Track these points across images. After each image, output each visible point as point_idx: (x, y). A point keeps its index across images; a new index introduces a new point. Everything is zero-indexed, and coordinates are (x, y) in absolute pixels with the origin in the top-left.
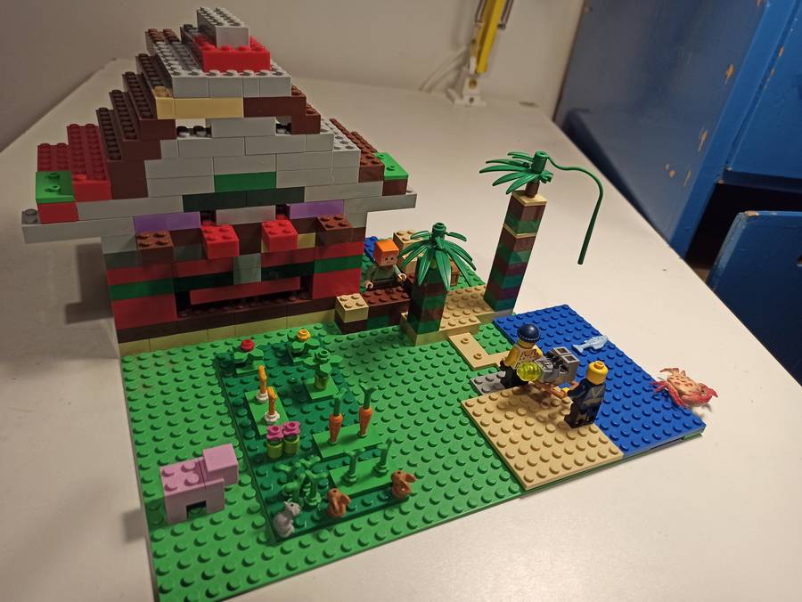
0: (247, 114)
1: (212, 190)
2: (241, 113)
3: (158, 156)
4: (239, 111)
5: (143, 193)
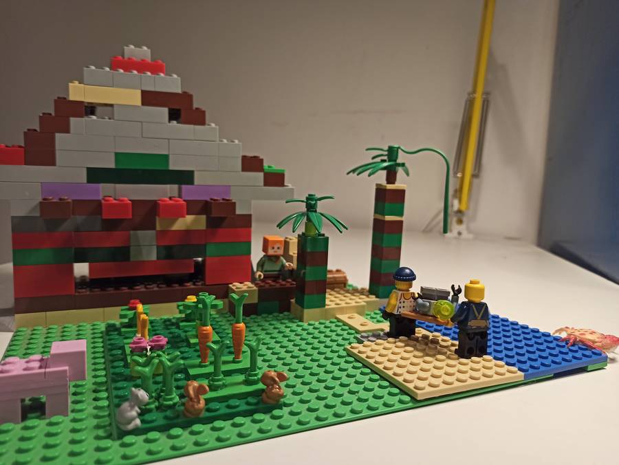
0: (144, 103)
1: (113, 166)
2: (138, 102)
3: (67, 131)
4: (138, 101)
5: (52, 162)
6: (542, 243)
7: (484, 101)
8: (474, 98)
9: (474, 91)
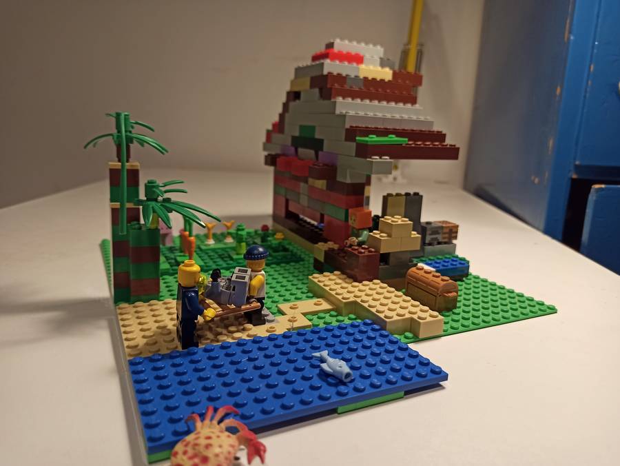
6: (466, 188)
7: (418, 53)
8: (409, 50)
9: (409, 43)
